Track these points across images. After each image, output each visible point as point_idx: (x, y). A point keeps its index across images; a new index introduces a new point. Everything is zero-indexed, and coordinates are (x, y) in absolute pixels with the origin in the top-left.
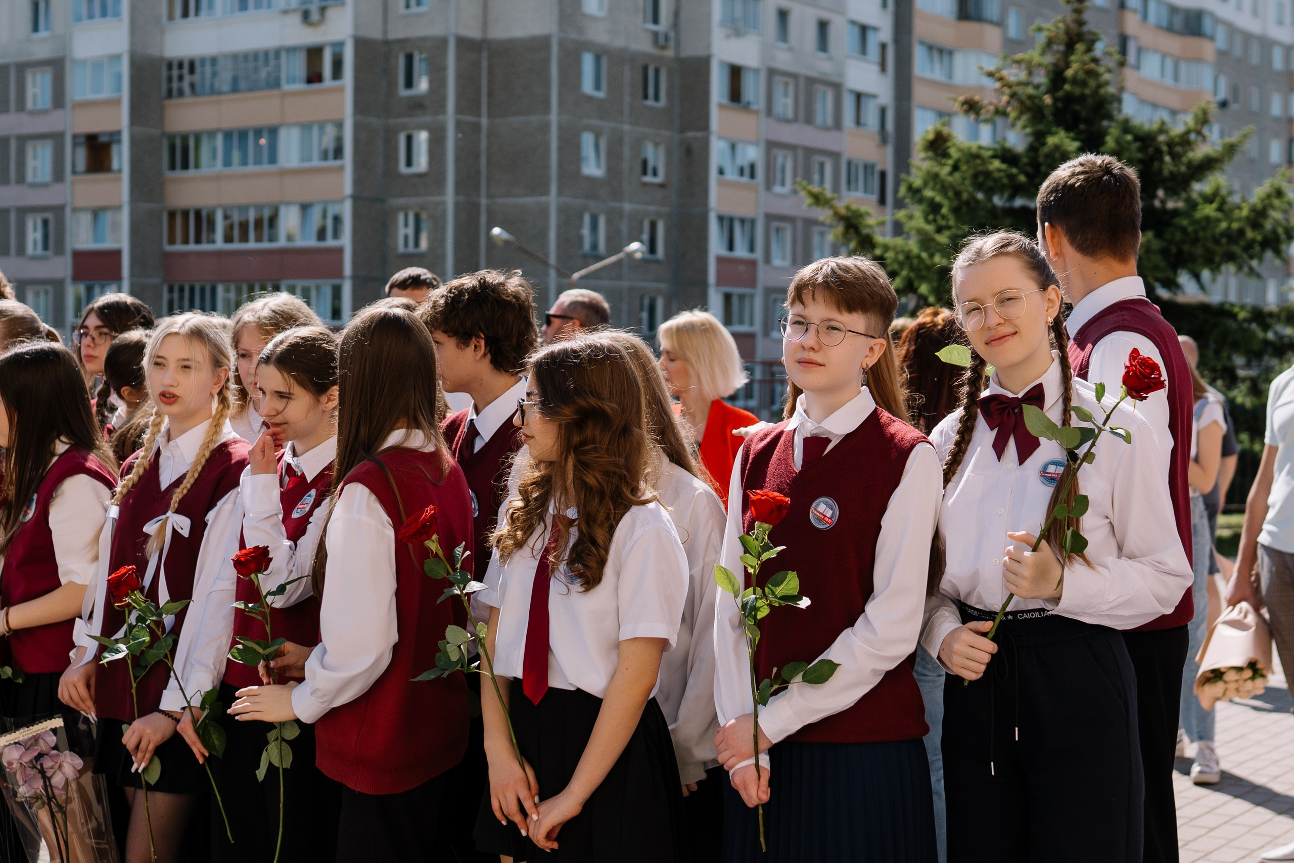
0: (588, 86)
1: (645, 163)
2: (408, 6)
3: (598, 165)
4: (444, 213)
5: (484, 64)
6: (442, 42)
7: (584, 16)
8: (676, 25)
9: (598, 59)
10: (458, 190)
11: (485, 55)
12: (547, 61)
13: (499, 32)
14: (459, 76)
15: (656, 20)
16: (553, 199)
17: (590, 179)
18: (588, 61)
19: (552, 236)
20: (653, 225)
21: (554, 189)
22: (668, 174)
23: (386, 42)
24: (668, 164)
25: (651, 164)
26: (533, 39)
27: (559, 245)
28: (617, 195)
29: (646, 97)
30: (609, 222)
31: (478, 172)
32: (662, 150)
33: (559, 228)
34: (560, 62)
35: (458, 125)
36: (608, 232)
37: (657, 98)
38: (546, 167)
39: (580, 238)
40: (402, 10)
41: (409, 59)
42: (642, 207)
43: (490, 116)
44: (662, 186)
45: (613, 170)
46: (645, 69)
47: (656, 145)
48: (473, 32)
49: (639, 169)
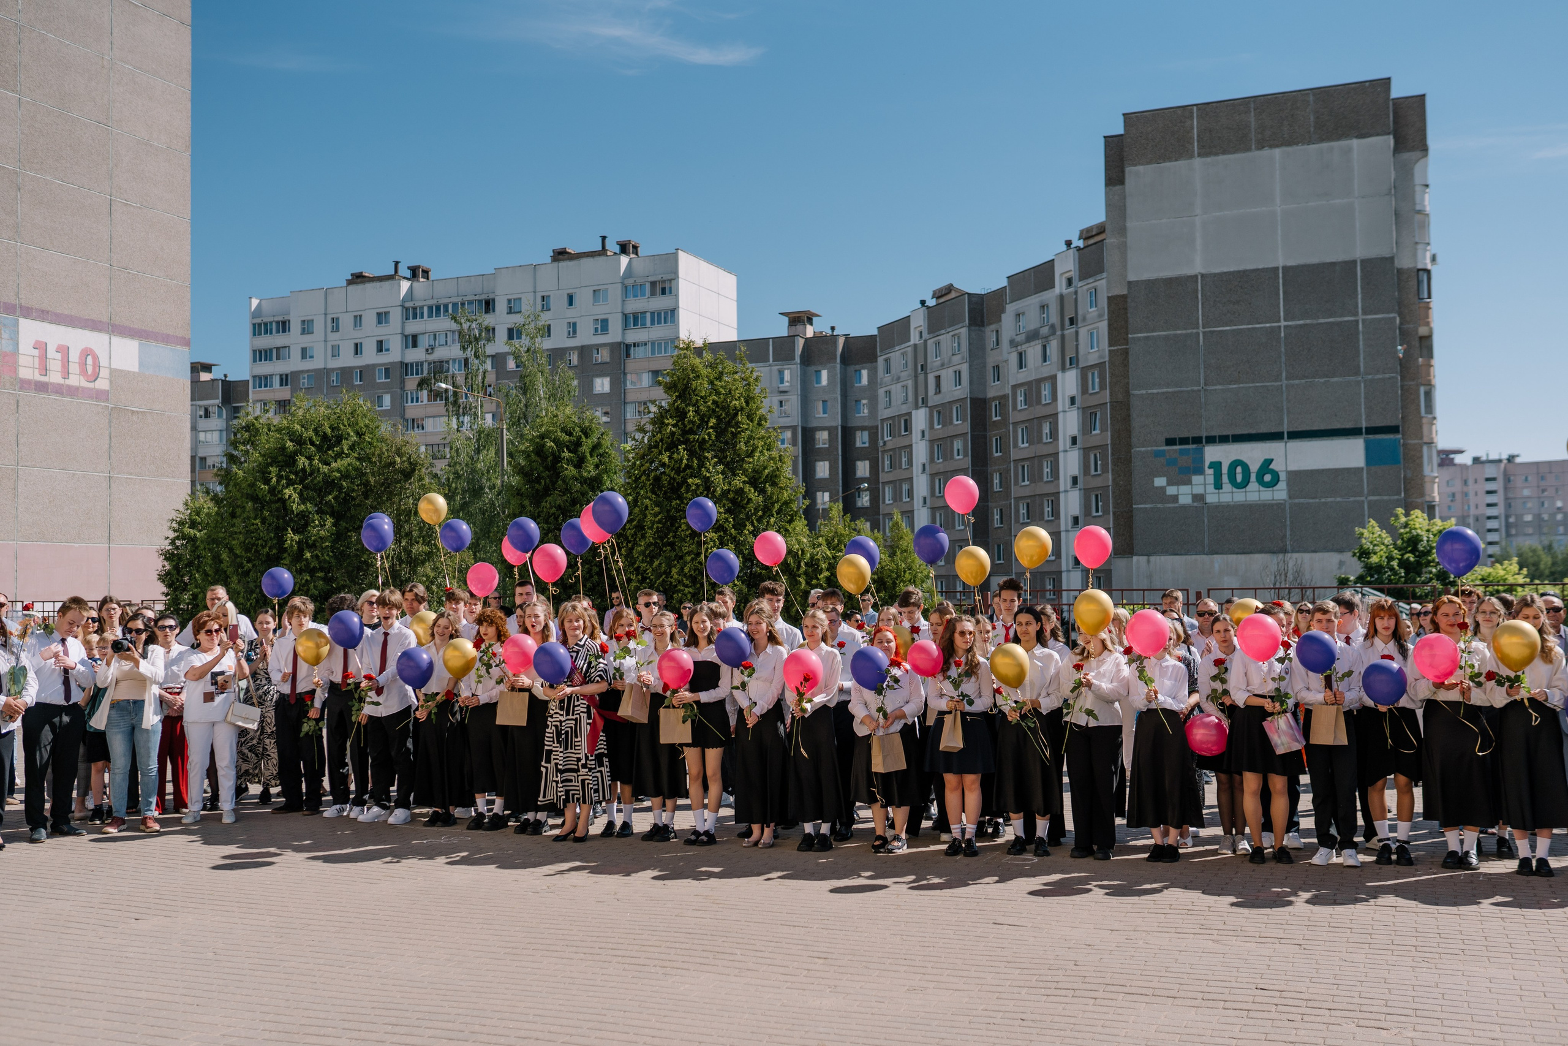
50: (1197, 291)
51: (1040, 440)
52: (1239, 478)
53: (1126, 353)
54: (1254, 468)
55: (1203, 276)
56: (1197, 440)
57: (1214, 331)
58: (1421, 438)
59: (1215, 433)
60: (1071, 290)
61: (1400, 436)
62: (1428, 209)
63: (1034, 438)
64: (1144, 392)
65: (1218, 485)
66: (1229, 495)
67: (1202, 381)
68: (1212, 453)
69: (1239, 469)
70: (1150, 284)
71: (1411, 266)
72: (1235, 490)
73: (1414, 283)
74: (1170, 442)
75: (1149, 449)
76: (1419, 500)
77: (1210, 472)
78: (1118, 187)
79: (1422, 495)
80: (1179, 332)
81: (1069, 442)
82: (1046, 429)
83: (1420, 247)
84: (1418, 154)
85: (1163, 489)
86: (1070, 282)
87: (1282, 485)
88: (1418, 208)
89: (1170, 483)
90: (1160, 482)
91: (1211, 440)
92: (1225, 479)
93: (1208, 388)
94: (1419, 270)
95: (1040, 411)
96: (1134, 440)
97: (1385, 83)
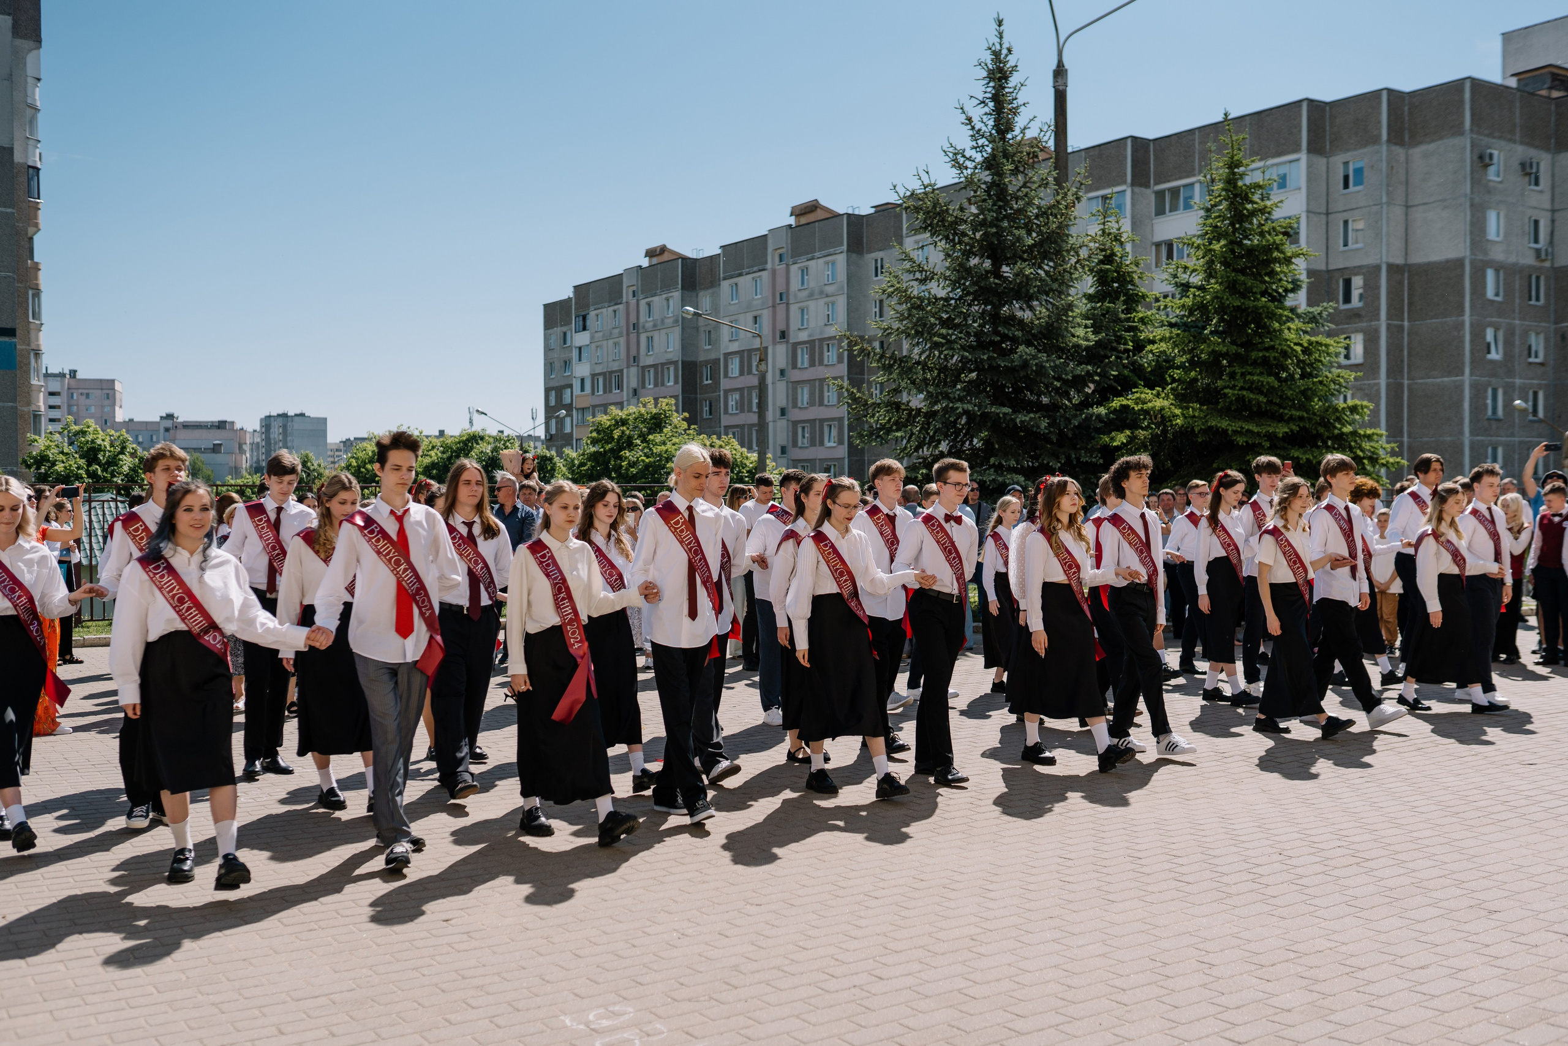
0: (1490, 293)
1: (1530, 347)
2: (1346, 245)
3: (1497, 352)
4: (1378, 391)
5: (1406, 282)
6: (1378, 268)
7: (1488, 241)
8: (1551, 242)
9: (1497, 271)
10: (1388, 376)
11: (1406, 275)
12: (1462, 276)
13: (1417, 259)
14: (1389, 293)
15: (1536, 241)
16: (1467, 378)
17: (1492, 362)
18: (1490, 274)
19: (1466, 405)
20: (1535, 394)
21: (1467, 371)
22: (1546, 355)
23: (1328, 271)
24: (1546, 348)
25: (1533, 349)
26: (1447, 261)
27: (1471, 412)
28: (1510, 373)
29: (1530, 299)
30: (1505, 393)
31: (1402, 361)
32: (1542, 336)
33: (1471, 398)
34: (1471, 278)
35: (1389, 327)
36: (1504, 401)
37: (1538, 299)
38: (1461, 354)
39: (1486, 405)
40: (1342, 248)
41: (1348, 284)
42: (1527, 381)
43: (1409, 321)
44: (1542, 364)
45: (1508, 355)
46: (1530, 276)
47: (1537, 334)
48: (1399, 261)
49: (1526, 353)
58: (29, 345)
61: (14, 340)
62: (38, 104)
71: (21, 161)
73: (23, 179)
76: (26, 409)
79: (29, 404)
83: (31, 142)
84: (31, 43)
88: (29, 101)
94: (29, 167)
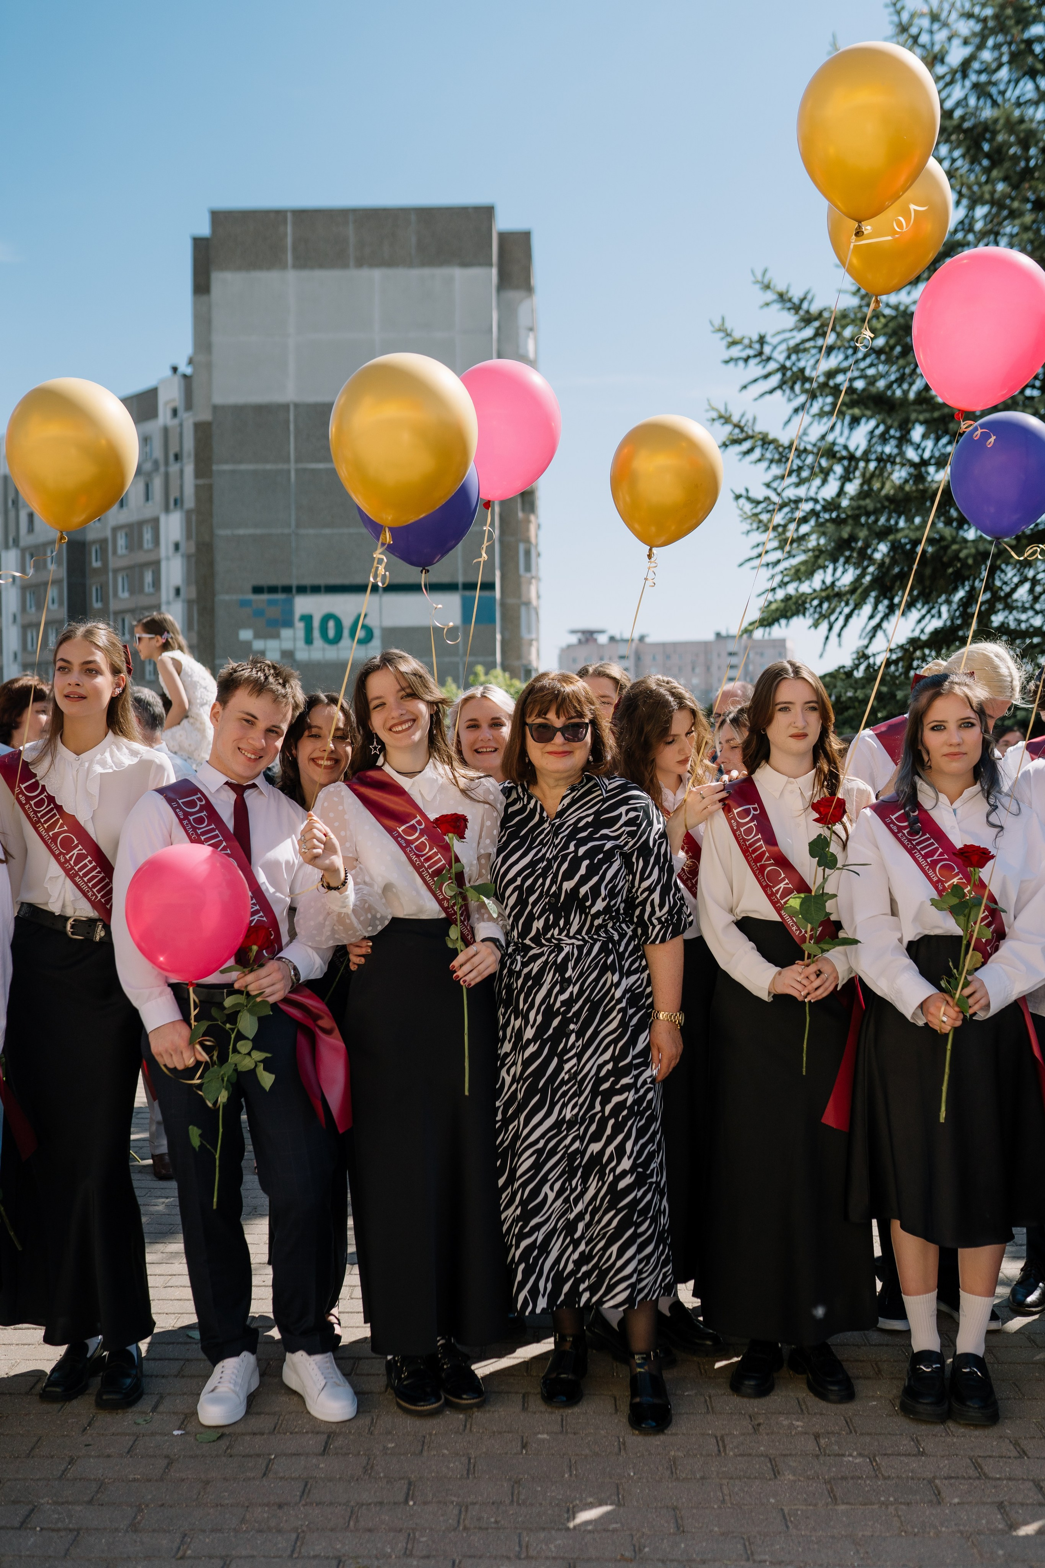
50: (287, 422)
51: (141, 590)
52: (331, 633)
53: (210, 487)
54: (347, 623)
55: (296, 405)
56: (287, 589)
57: (305, 470)
58: (520, 598)
59: (307, 581)
60: (176, 421)
61: (493, 594)
62: (532, 355)
63: (136, 588)
64: (228, 532)
65: (309, 640)
66: (320, 652)
67: (293, 523)
68: (303, 604)
69: (331, 624)
70: (239, 410)
72: (327, 646)
74: (258, 590)
75: (234, 597)
76: (516, 663)
77: (300, 626)
78: (204, 298)
79: (516, 657)
80: (269, 467)
81: (172, 593)
82: (148, 578)
85: (248, 644)
86: (175, 412)
87: (376, 643)
89: (257, 636)
90: (246, 635)
91: (302, 590)
92: (316, 633)
93: (302, 531)
95: (141, 557)
96: (218, 587)
97: (487, 212)
